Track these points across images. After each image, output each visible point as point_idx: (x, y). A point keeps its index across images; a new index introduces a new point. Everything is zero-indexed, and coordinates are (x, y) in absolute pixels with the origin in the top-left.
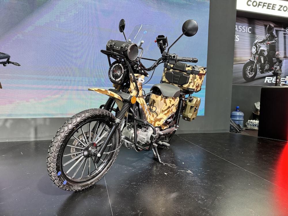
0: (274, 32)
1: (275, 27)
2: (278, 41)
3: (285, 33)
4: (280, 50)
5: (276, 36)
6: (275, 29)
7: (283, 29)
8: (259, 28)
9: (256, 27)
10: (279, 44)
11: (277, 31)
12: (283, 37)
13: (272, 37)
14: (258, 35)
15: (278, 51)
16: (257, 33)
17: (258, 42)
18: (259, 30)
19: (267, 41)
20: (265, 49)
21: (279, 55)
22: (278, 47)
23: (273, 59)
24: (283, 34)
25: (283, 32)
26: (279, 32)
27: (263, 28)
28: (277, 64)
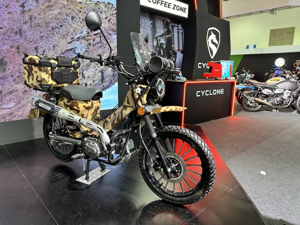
0: (170, 27)
1: (171, 22)
2: (173, 35)
3: (178, 28)
4: (175, 44)
5: (172, 31)
6: (171, 24)
7: (176, 25)
8: (158, 22)
9: (156, 22)
10: (174, 38)
11: (172, 26)
12: (177, 32)
13: (169, 32)
14: (158, 29)
15: (174, 44)
16: (157, 27)
17: (158, 36)
18: (159, 24)
19: (165, 35)
20: (164, 42)
21: (174, 48)
22: (174, 41)
23: (170, 51)
24: (177, 30)
25: (177, 28)
26: (174, 27)
27: (161, 23)
28: (173, 55)
